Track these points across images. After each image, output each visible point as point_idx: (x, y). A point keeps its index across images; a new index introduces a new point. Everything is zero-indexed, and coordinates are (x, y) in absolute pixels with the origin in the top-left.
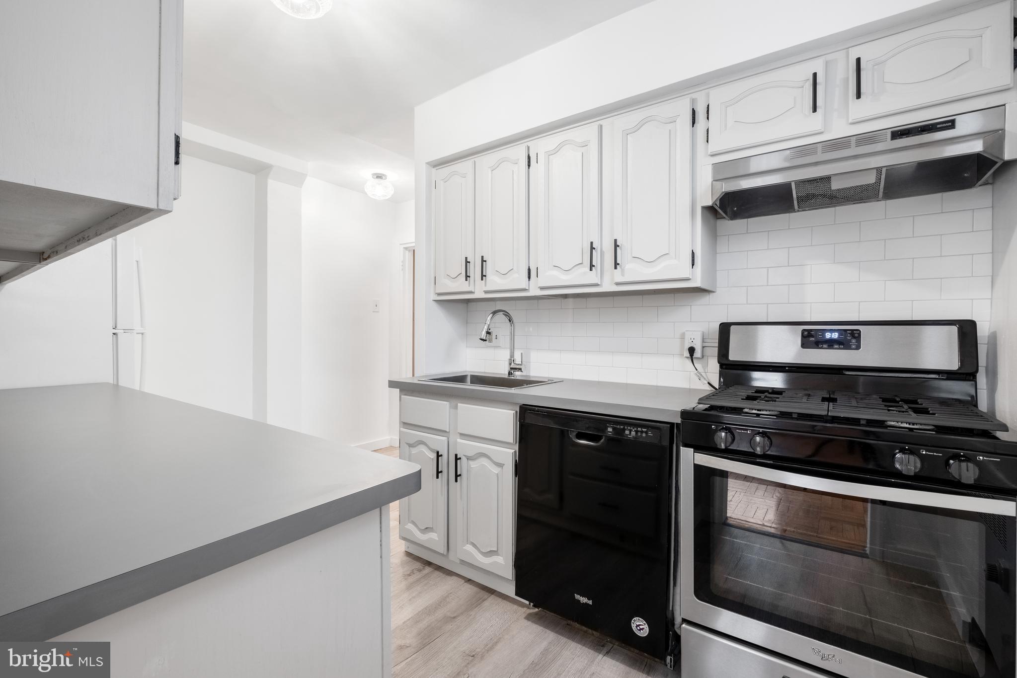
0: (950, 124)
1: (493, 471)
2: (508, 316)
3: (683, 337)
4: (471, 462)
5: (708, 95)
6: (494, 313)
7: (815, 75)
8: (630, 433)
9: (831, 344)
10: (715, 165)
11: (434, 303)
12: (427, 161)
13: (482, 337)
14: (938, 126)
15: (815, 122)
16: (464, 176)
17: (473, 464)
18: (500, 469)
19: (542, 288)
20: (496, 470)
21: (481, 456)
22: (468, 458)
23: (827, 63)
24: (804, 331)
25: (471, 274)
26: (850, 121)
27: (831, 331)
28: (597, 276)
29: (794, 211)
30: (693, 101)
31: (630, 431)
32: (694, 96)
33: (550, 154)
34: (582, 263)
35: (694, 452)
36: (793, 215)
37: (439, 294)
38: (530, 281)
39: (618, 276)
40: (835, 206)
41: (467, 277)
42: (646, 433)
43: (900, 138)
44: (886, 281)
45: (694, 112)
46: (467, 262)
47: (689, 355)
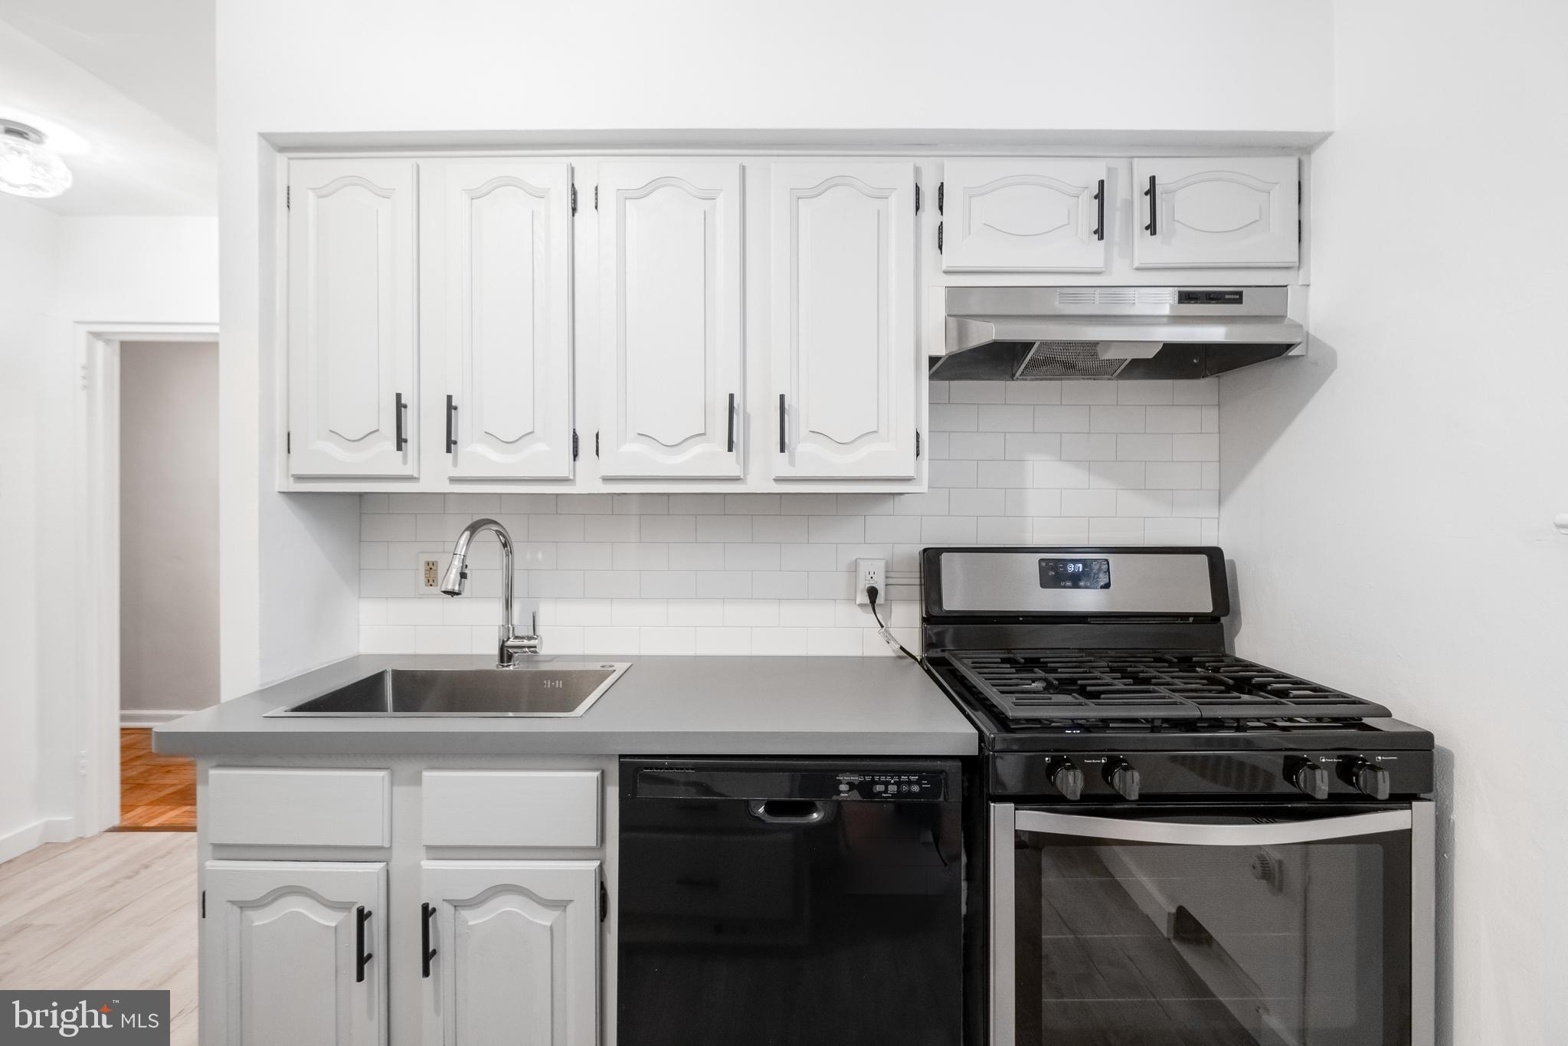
0: (1238, 297)
1: (536, 921)
2: (504, 536)
3: (854, 568)
4: (465, 914)
5: (941, 169)
6: (474, 528)
7: (1102, 183)
8: (886, 788)
9: (1075, 580)
10: (951, 290)
11: (280, 499)
12: (261, 131)
13: (450, 588)
14: (1227, 297)
15: (1093, 254)
16: (385, 194)
17: (473, 918)
18: (556, 914)
19: (607, 479)
20: (545, 918)
21: (498, 892)
22: (457, 905)
23: (1109, 171)
24: (1041, 560)
25: (408, 434)
26: (1136, 265)
27: (1076, 562)
28: (738, 463)
29: (1012, 378)
30: (917, 171)
31: (887, 784)
32: (921, 161)
33: (626, 196)
34: (704, 434)
35: (1016, 809)
36: (1011, 384)
37: (299, 478)
38: (577, 463)
39: (781, 465)
40: (1061, 379)
41: (401, 442)
42: (918, 782)
43: (1188, 303)
44: (1117, 489)
45: (919, 191)
46: (400, 406)
47: (867, 600)
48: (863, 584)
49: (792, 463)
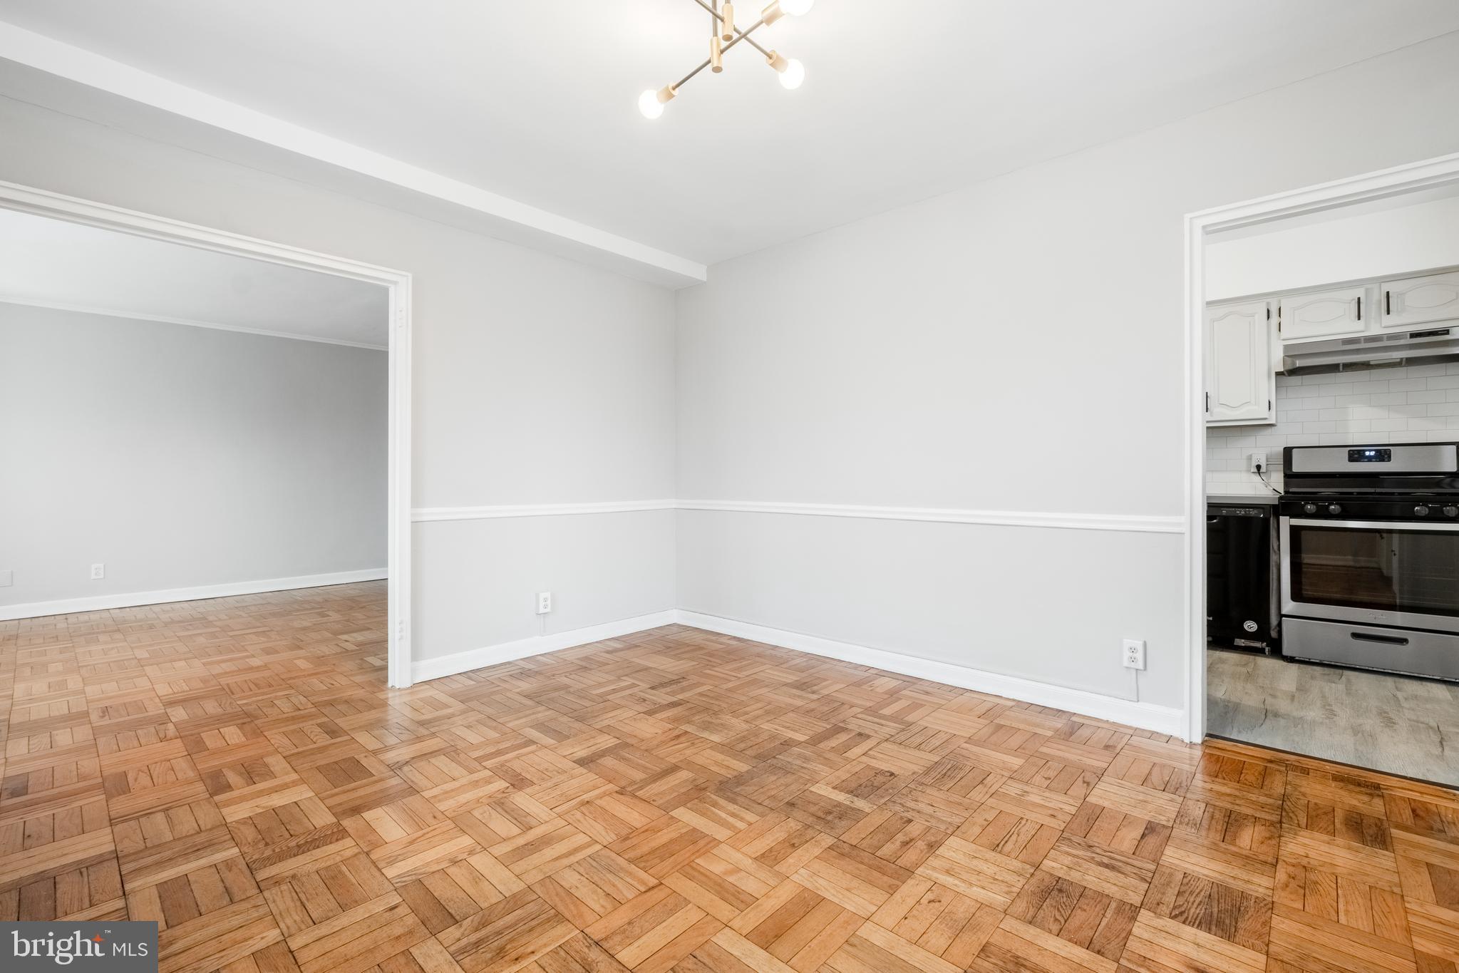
0: (1446, 332)
3: (1250, 458)
5: (1280, 301)
7: (1359, 299)
9: (1370, 459)
10: (1286, 346)
14: (1439, 333)
23: (1367, 290)
24: (1349, 451)
26: (1383, 326)
27: (1370, 451)
29: (1339, 371)
30: (1268, 304)
31: (1241, 511)
32: (1268, 300)
35: (1290, 518)
42: (1253, 511)
43: (1415, 338)
44: (1407, 418)
45: (1268, 311)
47: (1256, 470)
48: (1254, 463)
49: (1211, 415)
